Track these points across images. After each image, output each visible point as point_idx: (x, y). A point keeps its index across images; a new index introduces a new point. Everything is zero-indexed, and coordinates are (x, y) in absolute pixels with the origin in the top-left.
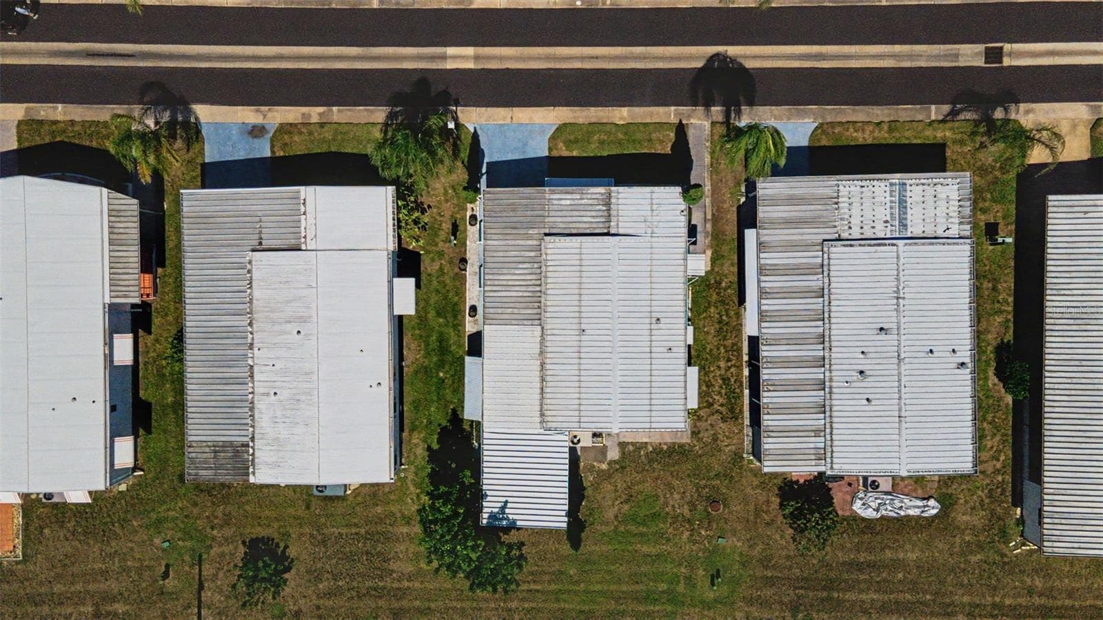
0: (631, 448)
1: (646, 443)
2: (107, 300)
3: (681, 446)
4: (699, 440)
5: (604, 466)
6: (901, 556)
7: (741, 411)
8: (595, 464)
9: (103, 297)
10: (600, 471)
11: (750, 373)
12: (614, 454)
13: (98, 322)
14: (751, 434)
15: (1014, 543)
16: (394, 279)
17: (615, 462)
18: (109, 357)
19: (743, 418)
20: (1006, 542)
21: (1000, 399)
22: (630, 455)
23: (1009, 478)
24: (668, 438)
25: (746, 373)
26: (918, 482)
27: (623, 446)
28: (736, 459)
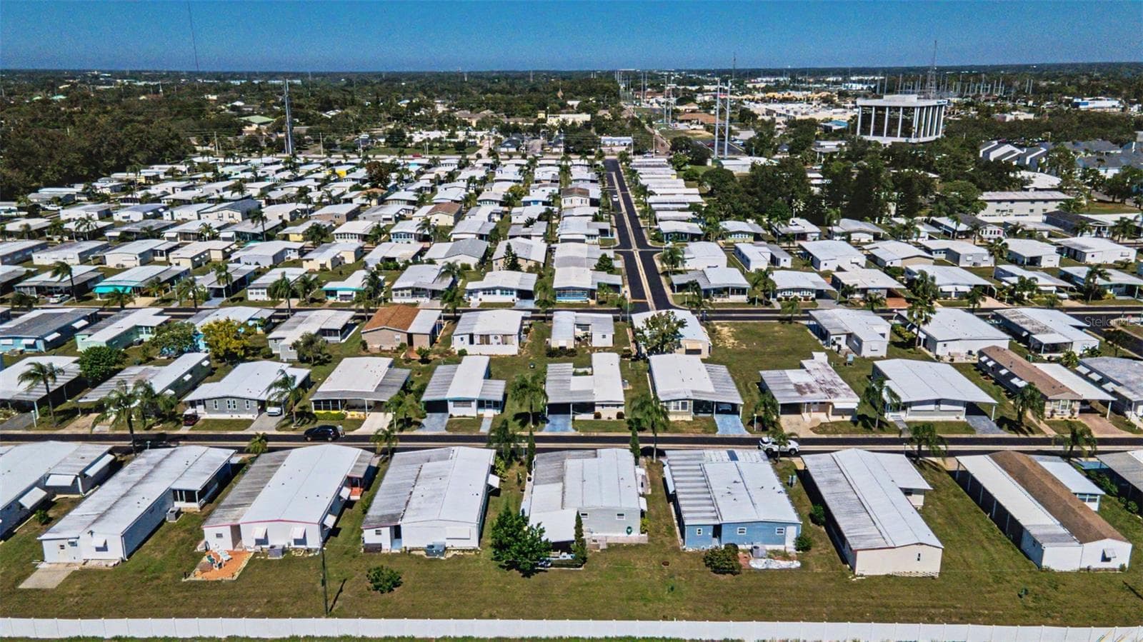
0: (614, 545)
1: (622, 543)
2: (348, 474)
3: (642, 545)
4: (654, 544)
5: (598, 551)
6: (786, 583)
7: (675, 533)
9: (347, 472)
10: (596, 553)
11: (678, 521)
12: (603, 547)
13: (340, 479)
14: (682, 540)
15: (850, 576)
16: (490, 475)
17: (604, 550)
19: (676, 536)
20: (847, 577)
21: (819, 531)
22: (613, 548)
23: (837, 555)
24: (635, 542)
25: (676, 522)
26: (785, 556)
27: (609, 545)
28: (676, 550)
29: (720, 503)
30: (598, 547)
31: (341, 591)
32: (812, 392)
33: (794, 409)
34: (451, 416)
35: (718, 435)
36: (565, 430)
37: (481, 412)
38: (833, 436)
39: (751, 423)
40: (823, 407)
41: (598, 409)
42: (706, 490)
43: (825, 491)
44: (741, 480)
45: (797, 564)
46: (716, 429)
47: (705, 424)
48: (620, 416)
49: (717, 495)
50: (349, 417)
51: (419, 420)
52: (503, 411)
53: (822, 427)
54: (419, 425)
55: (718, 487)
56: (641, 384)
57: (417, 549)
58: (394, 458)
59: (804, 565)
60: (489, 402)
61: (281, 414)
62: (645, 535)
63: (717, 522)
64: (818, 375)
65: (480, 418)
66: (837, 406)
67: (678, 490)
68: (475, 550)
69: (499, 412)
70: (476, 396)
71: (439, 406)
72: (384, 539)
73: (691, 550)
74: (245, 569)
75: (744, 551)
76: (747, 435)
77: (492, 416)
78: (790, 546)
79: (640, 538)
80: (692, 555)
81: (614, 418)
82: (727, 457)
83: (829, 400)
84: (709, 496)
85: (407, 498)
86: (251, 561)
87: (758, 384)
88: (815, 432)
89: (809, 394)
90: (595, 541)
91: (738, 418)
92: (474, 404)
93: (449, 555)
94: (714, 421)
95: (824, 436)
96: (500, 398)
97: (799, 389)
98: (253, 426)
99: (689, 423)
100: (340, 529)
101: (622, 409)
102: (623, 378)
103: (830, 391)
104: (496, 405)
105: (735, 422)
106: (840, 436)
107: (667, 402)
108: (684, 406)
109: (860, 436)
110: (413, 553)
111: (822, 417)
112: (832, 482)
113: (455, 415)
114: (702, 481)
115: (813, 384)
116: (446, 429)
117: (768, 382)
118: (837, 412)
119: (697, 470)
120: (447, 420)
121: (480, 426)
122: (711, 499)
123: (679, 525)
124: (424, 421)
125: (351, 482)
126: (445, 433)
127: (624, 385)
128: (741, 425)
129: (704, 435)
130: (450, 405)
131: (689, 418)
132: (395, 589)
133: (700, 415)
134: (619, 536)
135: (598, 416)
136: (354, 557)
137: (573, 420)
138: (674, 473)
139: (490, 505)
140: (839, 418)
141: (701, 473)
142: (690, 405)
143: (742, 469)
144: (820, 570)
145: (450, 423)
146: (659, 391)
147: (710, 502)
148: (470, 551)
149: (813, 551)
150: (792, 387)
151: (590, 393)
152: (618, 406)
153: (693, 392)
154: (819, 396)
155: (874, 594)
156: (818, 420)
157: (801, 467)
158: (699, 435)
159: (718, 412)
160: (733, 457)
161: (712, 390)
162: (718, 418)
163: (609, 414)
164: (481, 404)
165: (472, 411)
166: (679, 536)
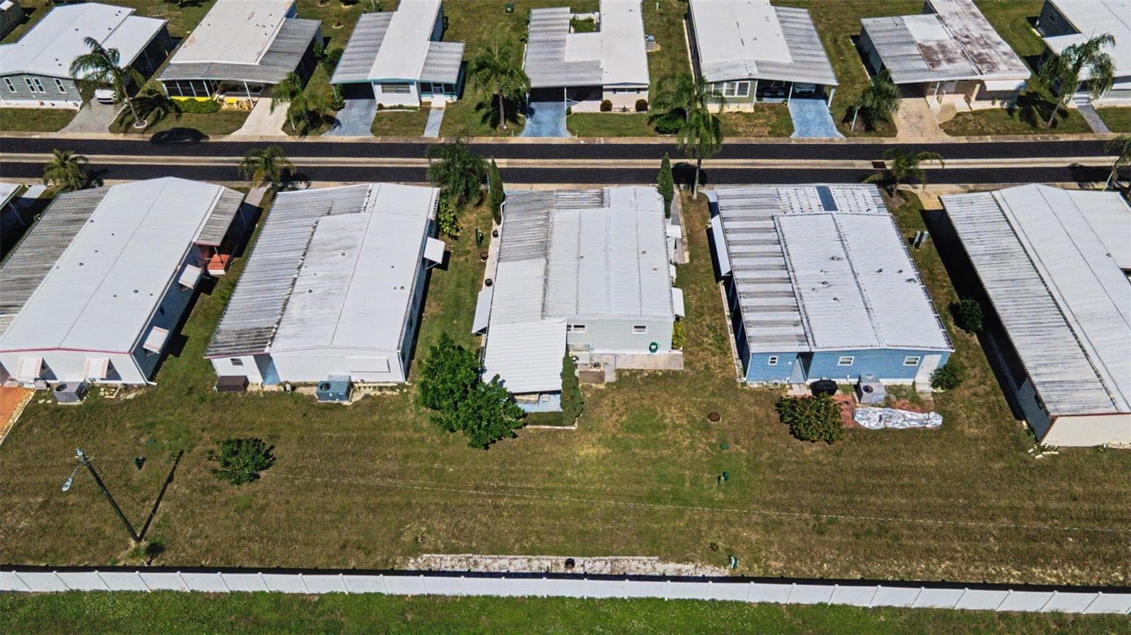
0: (627, 373)
1: (642, 370)
2: (194, 240)
3: (674, 372)
4: (693, 369)
5: (602, 387)
6: (918, 462)
7: (729, 348)
8: (593, 385)
9: (194, 236)
10: (598, 390)
11: (733, 322)
12: (610, 377)
13: (181, 250)
14: (741, 364)
15: (1032, 450)
16: (429, 238)
17: (613, 384)
18: (179, 273)
19: (731, 353)
20: (1024, 450)
21: (967, 341)
22: (627, 379)
23: (1002, 398)
24: (662, 366)
25: (729, 322)
26: (914, 401)
27: (619, 372)
28: (730, 383)
29: (810, 303)
30: (601, 377)
31: (170, 479)
32: (950, 61)
33: (918, 90)
34: (381, 107)
35: (795, 138)
36: (555, 133)
37: (425, 98)
38: (976, 140)
39: (848, 118)
40: (964, 87)
41: (607, 96)
42: (784, 274)
43: (987, 274)
44: (843, 255)
45: (936, 420)
46: (790, 129)
47: (774, 119)
48: (641, 106)
49: (804, 287)
50: (225, 107)
51: (331, 112)
52: (460, 97)
53: (957, 123)
54: (333, 122)
55: (806, 271)
56: (674, 41)
57: (306, 385)
58: (278, 201)
59: (949, 419)
60: (436, 85)
61: (120, 100)
62: (678, 352)
63: (806, 349)
64: (957, 25)
65: (425, 109)
66: (991, 86)
67: (737, 275)
68: (401, 386)
69: (455, 98)
70: (416, 75)
71: (362, 91)
72: (249, 369)
73: (755, 386)
74: (17, 426)
75: (845, 389)
76: (839, 138)
77: (443, 105)
78: (923, 382)
79: (673, 358)
80: (759, 396)
81: (632, 109)
82: (816, 201)
83: (979, 77)
84: (788, 287)
85: (284, 295)
86: (30, 412)
87: (855, 38)
88: (948, 132)
89: (945, 66)
90: (596, 365)
91: (824, 106)
92: (413, 88)
93: (357, 397)
94: (787, 113)
95: (963, 140)
96: (452, 79)
97: (928, 54)
98: (75, 121)
99: (747, 115)
100: (185, 338)
101: (644, 96)
102: (647, 31)
103: (980, 60)
104: (448, 89)
105: (820, 113)
106: (989, 139)
107: (717, 83)
108: (743, 88)
109: (1021, 139)
110: (300, 390)
111: (958, 102)
112: (999, 255)
113: (385, 105)
114: (774, 255)
115: (951, 44)
116: (372, 131)
117: (876, 39)
118: (984, 95)
119: (767, 230)
120: (374, 112)
121: (423, 124)
122: (793, 294)
123: (736, 332)
124: (339, 115)
125: (198, 254)
126: (370, 138)
127: (648, 42)
128: (830, 118)
129: (772, 140)
130: (377, 89)
131: (748, 108)
132: (263, 474)
133: (765, 100)
134: (636, 357)
135: (607, 106)
136: (203, 400)
137: (569, 112)
138: (731, 237)
139: (431, 287)
140: (986, 105)
141: (773, 236)
142: (752, 88)
143: (845, 229)
144: (974, 431)
145: (379, 118)
146: (704, 64)
147: (791, 301)
148: (392, 388)
149: (962, 392)
150: (915, 51)
151: (595, 66)
152: (639, 90)
153: (758, 64)
154: (961, 68)
155: (1078, 489)
156: (952, 107)
157: (930, 204)
158: (763, 141)
159: (795, 96)
160: (829, 204)
161: (787, 58)
162: (792, 105)
163: (624, 103)
164: (425, 88)
165: (411, 99)
166: (735, 355)
